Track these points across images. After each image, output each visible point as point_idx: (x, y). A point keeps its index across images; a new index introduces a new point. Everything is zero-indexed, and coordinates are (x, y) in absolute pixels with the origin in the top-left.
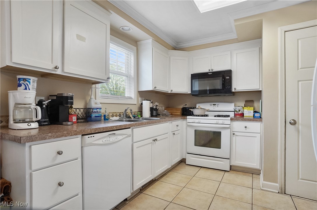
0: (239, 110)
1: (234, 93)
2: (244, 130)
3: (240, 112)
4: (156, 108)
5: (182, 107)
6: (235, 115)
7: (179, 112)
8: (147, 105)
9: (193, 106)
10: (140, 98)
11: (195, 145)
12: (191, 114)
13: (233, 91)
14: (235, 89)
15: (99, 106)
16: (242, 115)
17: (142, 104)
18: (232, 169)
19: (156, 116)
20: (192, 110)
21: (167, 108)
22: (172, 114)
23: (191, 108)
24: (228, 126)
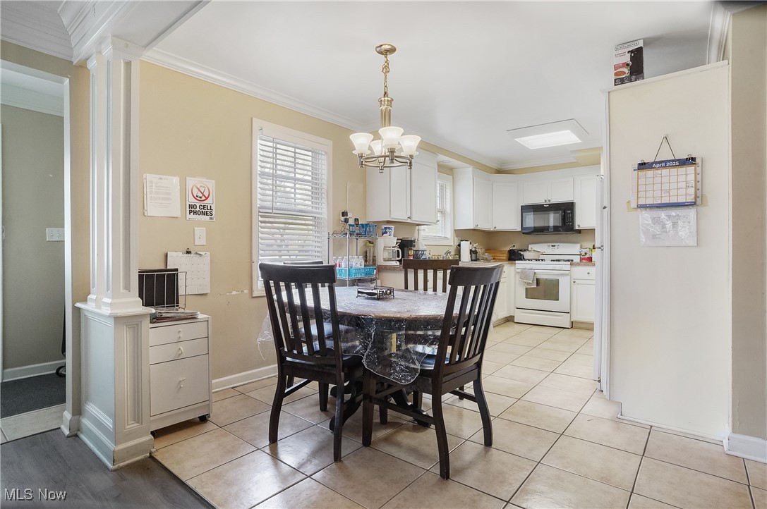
0: (586, 254)
1: (579, 232)
2: (587, 276)
3: (587, 256)
4: (476, 251)
5: (508, 249)
6: (581, 259)
7: (505, 256)
8: (466, 247)
9: (523, 248)
10: (456, 238)
11: (527, 298)
12: (521, 258)
13: (577, 228)
14: (579, 226)
15: (425, 248)
16: (590, 259)
17: (459, 245)
18: (573, 325)
19: (475, 260)
20: (522, 253)
21: (488, 250)
22: (494, 259)
23: (521, 251)
24: (567, 272)
